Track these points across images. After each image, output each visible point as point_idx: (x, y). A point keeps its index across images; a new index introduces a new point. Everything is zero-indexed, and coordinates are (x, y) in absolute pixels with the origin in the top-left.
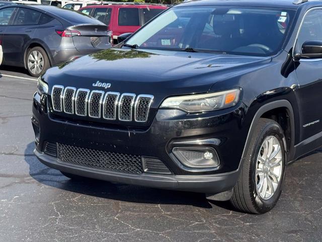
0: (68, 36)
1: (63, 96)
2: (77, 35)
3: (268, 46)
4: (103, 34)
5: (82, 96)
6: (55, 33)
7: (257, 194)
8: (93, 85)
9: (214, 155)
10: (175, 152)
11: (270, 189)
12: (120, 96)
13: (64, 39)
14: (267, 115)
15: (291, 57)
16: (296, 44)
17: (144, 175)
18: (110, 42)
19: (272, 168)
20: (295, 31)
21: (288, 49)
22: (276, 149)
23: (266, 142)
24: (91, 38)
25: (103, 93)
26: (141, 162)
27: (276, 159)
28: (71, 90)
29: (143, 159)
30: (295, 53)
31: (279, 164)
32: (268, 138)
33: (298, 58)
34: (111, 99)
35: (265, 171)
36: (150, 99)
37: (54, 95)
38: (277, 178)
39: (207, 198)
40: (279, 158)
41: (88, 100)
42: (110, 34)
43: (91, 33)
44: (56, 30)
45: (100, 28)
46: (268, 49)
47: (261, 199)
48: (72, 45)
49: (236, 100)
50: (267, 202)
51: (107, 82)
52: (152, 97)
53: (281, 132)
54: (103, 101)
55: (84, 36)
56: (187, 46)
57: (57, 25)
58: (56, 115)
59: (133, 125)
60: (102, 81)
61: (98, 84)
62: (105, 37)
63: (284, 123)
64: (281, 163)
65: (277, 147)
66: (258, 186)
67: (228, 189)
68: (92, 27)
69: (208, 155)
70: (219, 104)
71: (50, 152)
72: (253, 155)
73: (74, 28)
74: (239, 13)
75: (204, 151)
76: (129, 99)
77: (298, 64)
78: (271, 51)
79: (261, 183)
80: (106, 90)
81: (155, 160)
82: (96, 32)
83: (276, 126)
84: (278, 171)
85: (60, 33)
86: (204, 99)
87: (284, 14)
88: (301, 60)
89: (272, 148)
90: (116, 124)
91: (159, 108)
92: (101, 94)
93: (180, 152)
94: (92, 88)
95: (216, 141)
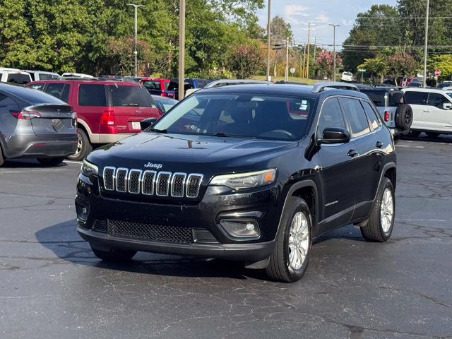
0: (25, 118)
1: (115, 177)
2: (36, 117)
3: (290, 132)
4: (66, 116)
5: (135, 176)
6: (10, 114)
7: (289, 263)
8: (145, 165)
9: (255, 226)
10: (222, 224)
11: (299, 261)
12: (172, 175)
13: (20, 121)
14: (296, 194)
15: (313, 141)
16: (317, 130)
17: (194, 245)
18: (73, 125)
19: (300, 241)
20: (315, 118)
21: (310, 135)
22: (303, 225)
23: (296, 217)
24: (53, 120)
25: (155, 172)
26: (191, 234)
27: (303, 234)
28: (123, 171)
29: (193, 230)
30: (317, 139)
31: (305, 239)
32: (298, 213)
33: (320, 143)
34: (164, 178)
35: (295, 244)
36: (200, 177)
37: (106, 176)
38: (304, 251)
39: (247, 267)
40: (306, 233)
41: (141, 179)
42: (74, 115)
43: (52, 114)
44: (10, 111)
45: (63, 109)
46: (290, 134)
47: (292, 267)
48: (30, 129)
49: (273, 180)
50: (297, 272)
51: (158, 163)
52: (202, 176)
53: (308, 209)
54: (156, 180)
55: (45, 118)
56: (205, 131)
57: (10, 104)
58: (106, 194)
59: (185, 201)
60: (153, 162)
61: (150, 165)
62: (67, 120)
63: (310, 201)
64: (308, 238)
65: (304, 222)
66: (290, 256)
67: (265, 258)
68: (54, 108)
69: (250, 227)
70: (259, 182)
71: (99, 228)
72: (286, 227)
73: (33, 108)
74: (262, 100)
75: (246, 223)
76: (182, 177)
77: (319, 148)
78: (294, 137)
79: (292, 253)
80: (158, 171)
81: (204, 231)
82: (58, 114)
83: (303, 202)
84: (305, 245)
85: (16, 114)
86: (246, 177)
87: (304, 102)
88: (322, 145)
89: (301, 224)
90: (169, 200)
91: (208, 185)
92: (154, 174)
93: (227, 223)
94: (144, 169)
95: (258, 214)
